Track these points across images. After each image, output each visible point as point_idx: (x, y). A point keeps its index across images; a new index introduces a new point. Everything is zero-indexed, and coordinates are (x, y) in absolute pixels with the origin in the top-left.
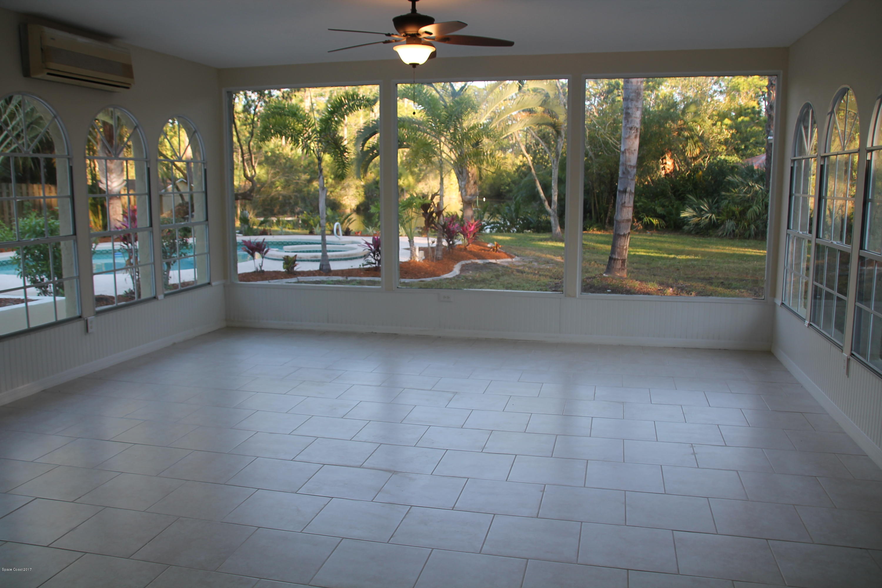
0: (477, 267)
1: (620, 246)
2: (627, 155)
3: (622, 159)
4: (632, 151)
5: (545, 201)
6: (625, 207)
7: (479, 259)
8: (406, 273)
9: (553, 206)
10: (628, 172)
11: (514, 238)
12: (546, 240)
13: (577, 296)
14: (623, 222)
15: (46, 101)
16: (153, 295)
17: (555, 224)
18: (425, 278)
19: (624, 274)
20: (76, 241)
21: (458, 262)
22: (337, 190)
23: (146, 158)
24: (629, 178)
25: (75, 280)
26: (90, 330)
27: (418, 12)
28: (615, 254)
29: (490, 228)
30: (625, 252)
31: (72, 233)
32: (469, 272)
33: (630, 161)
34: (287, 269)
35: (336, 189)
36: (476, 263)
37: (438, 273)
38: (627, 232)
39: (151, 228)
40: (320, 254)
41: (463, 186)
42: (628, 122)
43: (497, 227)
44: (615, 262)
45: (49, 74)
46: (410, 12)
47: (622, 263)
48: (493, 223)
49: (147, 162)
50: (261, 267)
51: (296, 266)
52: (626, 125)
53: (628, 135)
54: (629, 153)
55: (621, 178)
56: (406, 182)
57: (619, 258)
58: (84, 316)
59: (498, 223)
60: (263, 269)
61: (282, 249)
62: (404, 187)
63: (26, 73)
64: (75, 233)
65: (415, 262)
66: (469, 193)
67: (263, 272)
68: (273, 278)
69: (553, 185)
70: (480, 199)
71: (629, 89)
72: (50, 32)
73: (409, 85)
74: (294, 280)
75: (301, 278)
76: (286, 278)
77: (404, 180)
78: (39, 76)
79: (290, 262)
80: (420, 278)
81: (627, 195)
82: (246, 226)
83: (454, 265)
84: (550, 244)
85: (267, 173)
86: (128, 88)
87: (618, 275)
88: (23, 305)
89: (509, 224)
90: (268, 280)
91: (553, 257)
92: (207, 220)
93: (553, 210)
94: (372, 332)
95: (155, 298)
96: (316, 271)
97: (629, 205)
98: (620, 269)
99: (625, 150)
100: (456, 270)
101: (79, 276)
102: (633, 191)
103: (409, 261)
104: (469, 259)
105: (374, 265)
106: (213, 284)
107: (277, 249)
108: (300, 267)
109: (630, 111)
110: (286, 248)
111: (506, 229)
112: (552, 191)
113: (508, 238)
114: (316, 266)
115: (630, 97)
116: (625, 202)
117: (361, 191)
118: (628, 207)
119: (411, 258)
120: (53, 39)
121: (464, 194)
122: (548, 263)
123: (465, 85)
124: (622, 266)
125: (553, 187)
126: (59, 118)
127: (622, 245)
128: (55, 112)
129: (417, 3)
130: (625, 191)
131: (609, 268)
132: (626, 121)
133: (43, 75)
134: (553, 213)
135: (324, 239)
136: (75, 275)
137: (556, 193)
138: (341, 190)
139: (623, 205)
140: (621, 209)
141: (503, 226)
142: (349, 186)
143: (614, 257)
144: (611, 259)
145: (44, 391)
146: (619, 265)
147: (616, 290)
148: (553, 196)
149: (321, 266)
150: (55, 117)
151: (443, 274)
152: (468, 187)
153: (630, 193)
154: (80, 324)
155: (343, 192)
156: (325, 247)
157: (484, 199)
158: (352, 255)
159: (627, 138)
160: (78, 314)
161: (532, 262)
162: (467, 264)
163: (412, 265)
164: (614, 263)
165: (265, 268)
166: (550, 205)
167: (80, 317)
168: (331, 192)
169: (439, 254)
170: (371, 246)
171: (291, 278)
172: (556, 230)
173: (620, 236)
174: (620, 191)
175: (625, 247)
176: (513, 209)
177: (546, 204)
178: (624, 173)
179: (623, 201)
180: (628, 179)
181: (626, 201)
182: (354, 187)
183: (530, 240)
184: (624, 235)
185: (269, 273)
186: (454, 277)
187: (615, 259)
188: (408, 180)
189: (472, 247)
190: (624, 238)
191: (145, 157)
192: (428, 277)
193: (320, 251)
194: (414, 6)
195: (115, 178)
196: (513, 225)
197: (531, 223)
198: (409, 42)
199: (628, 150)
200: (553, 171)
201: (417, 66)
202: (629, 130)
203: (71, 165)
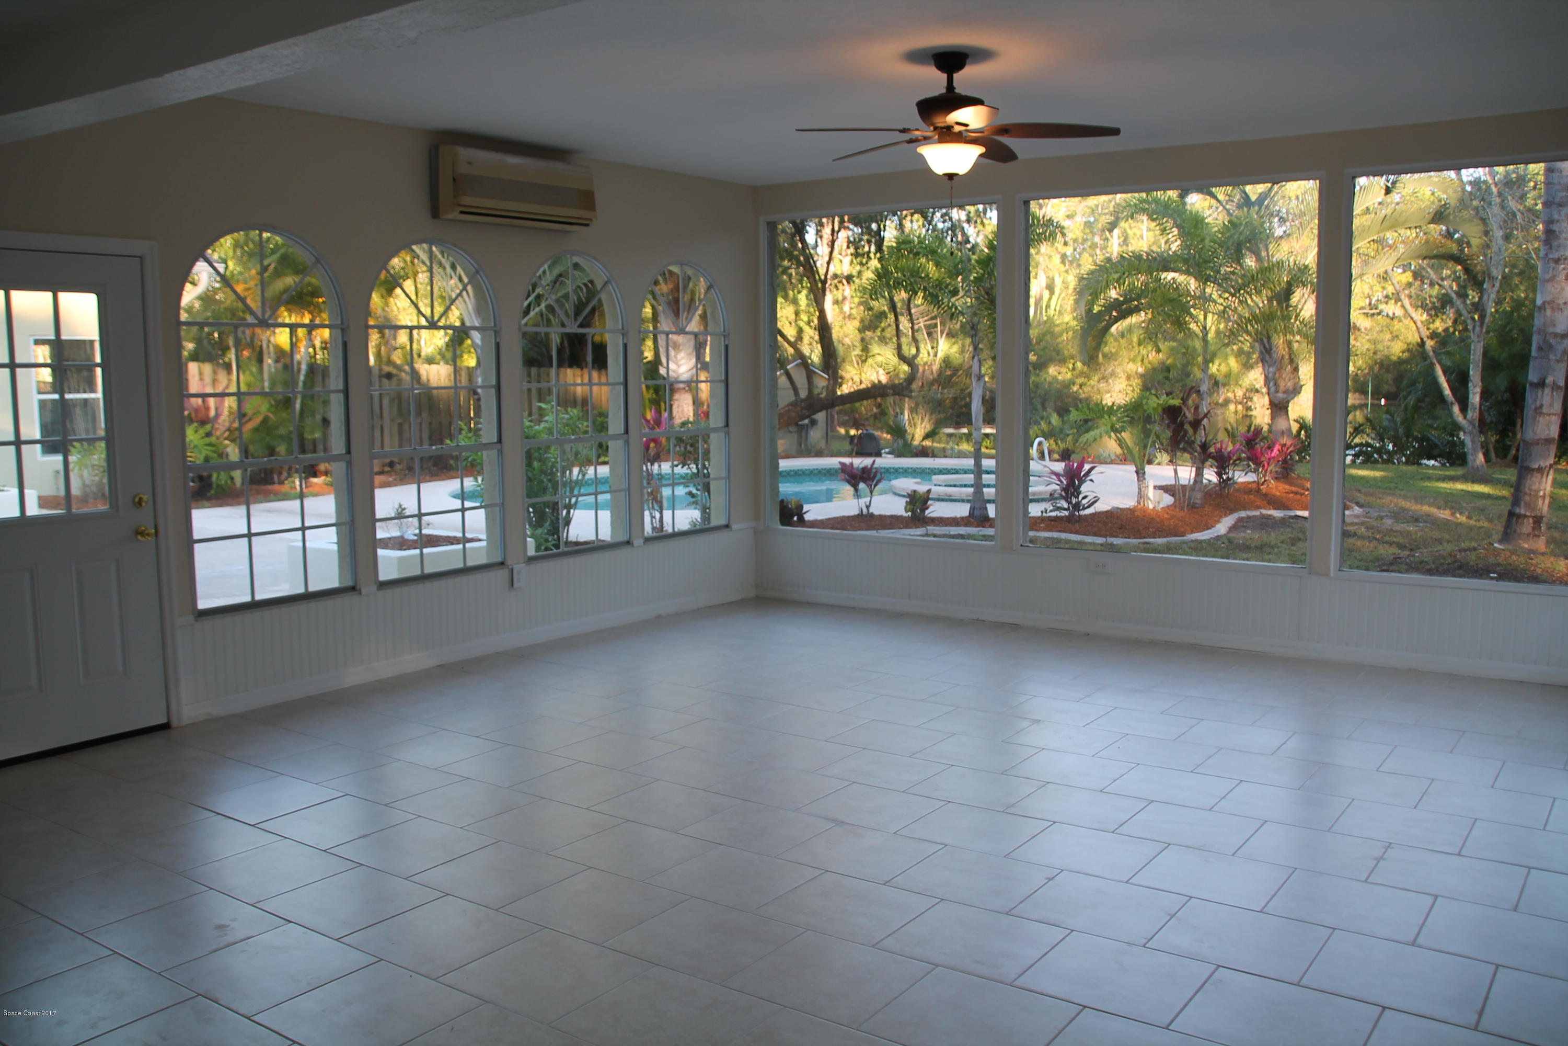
0: (1266, 523)
1: (1530, 490)
2: (1548, 312)
3: (1538, 321)
4: (1559, 304)
5: (1452, 404)
6: (1541, 413)
7: (1275, 509)
8: (1120, 529)
9: (1470, 414)
10: (1550, 347)
11: (1390, 474)
12: (1453, 479)
13: (1332, 574)
14: (1538, 444)
15: (464, 250)
16: (625, 539)
17: (1474, 449)
18: (1154, 537)
19: (1540, 544)
20: (501, 452)
21: (1230, 514)
22: (1092, 383)
23: (623, 329)
24: (1552, 357)
25: (497, 509)
26: (516, 584)
27: (958, 90)
28: (1519, 506)
29: (1353, 455)
30: (1540, 502)
31: (495, 440)
32: (1244, 532)
33: (1554, 325)
34: (913, 511)
35: (1089, 379)
36: (1269, 517)
37: (1182, 530)
38: (1547, 464)
39: (626, 435)
40: (971, 490)
41: (1270, 375)
42: (1551, 248)
43: (1366, 453)
44: (1520, 521)
45: (462, 212)
46: (944, 91)
47: (1534, 523)
48: (1361, 445)
49: (623, 334)
50: (868, 507)
51: (927, 508)
52: (1546, 255)
53: (1550, 275)
54: (1553, 309)
55: (1536, 358)
56: (1224, 368)
57: (1528, 514)
58: (509, 562)
59: (1367, 445)
60: (871, 511)
61: (930, 480)
62: (1220, 378)
63: (435, 213)
64: (500, 441)
65: (1144, 510)
66: (1282, 388)
67: (871, 516)
68: (884, 527)
69: (1471, 373)
70: (1376, 402)
71: (1554, 184)
72: (465, 153)
73: (1144, 195)
74: (920, 531)
75: (931, 529)
76: (907, 527)
77: (1220, 365)
78: (451, 216)
79: (918, 502)
80: (1144, 538)
81: (1547, 391)
82: (901, 442)
83: (1221, 517)
84: (1459, 486)
85: (962, 352)
86: (587, 225)
87: (1526, 546)
88: (461, 546)
89: (1390, 447)
90: (877, 530)
91: (1434, 511)
92: (727, 425)
93: (1471, 422)
94: (978, 620)
95: (628, 543)
96: (962, 518)
97: (1552, 411)
98: (1528, 535)
99: (1544, 303)
100: (1222, 527)
101: (503, 504)
102: (1562, 383)
103: (1135, 507)
104: (1258, 507)
105: (1066, 513)
106: (734, 527)
107: (918, 480)
108: (936, 510)
109: (1555, 227)
110: (936, 478)
111: (1385, 457)
112: (1470, 384)
113: (1378, 474)
114: (963, 510)
115: (1557, 200)
116: (1541, 406)
117: (1136, 382)
118: (1549, 415)
119: (1139, 503)
120: (470, 163)
121: (1273, 389)
122: (1417, 520)
123: (1270, 189)
124: (1534, 529)
125: (1472, 378)
126: (481, 273)
127: (1535, 487)
128: (477, 267)
129: (955, 76)
130: (1542, 384)
131: (1507, 535)
132: (1547, 247)
133: (455, 215)
134: (1470, 428)
135: (978, 464)
136: (498, 502)
137: (1478, 390)
138: (1099, 382)
139: (1538, 410)
140: (1534, 418)
141: (1379, 451)
142: (1113, 374)
143: (1517, 511)
144: (1511, 514)
145: (440, 666)
146: (1527, 527)
147: (1509, 574)
148: (1471, 396)
149: (972, 510)
150: (477, 272)
151: (1192, 532)
152: (1281, 376)
153: (1555, 387)
154: (502, 574)
155: (1102, 385)
156: (981, 478)
157: (1383, 402)
158: (1040, 493)
159: (1548, 281)
160: (499, 559)
161: (1382, 518)
162: (1249, 517)
163: (1137, 513)
164: (1517, 522)
165: (876, 509)
166: (1464, 409)
167: (502, 563)
168: (1081, 386)
169: (1198, 497)
170: (1061, 478)
171: (917, 527)
172: (1475, 460)
173: (1530, 470)
174: (1532, 384)
175: (1541, 493)
176: (1398, 420)
177: (1456, 409)
178: (1540, 349)
179: (1538, 403)
180: (1549, 360)
181: (1544, 402)
182: (1123, 376)
183: (1422, 479)
184: (1540, 470)
185: (882, 517)
186: (1209, 540)
187: (1519, 516)
188: (1228, 365)
189: (1276, 488)
190: (1539, 475)
191: (621, 327)
192: (1159, 537)
193: (972, 486)
194: (950, 80)
195: (682, 358)
196: (1400, 448)
197: (1436, 446)
198: (941, 141)
199: (1549, 303)
200: (1472, 347)
201: (955, 178)
202: (1552, 265)
203: (498, 340)
